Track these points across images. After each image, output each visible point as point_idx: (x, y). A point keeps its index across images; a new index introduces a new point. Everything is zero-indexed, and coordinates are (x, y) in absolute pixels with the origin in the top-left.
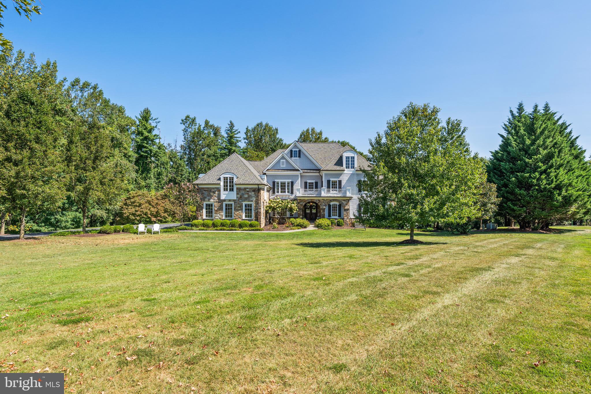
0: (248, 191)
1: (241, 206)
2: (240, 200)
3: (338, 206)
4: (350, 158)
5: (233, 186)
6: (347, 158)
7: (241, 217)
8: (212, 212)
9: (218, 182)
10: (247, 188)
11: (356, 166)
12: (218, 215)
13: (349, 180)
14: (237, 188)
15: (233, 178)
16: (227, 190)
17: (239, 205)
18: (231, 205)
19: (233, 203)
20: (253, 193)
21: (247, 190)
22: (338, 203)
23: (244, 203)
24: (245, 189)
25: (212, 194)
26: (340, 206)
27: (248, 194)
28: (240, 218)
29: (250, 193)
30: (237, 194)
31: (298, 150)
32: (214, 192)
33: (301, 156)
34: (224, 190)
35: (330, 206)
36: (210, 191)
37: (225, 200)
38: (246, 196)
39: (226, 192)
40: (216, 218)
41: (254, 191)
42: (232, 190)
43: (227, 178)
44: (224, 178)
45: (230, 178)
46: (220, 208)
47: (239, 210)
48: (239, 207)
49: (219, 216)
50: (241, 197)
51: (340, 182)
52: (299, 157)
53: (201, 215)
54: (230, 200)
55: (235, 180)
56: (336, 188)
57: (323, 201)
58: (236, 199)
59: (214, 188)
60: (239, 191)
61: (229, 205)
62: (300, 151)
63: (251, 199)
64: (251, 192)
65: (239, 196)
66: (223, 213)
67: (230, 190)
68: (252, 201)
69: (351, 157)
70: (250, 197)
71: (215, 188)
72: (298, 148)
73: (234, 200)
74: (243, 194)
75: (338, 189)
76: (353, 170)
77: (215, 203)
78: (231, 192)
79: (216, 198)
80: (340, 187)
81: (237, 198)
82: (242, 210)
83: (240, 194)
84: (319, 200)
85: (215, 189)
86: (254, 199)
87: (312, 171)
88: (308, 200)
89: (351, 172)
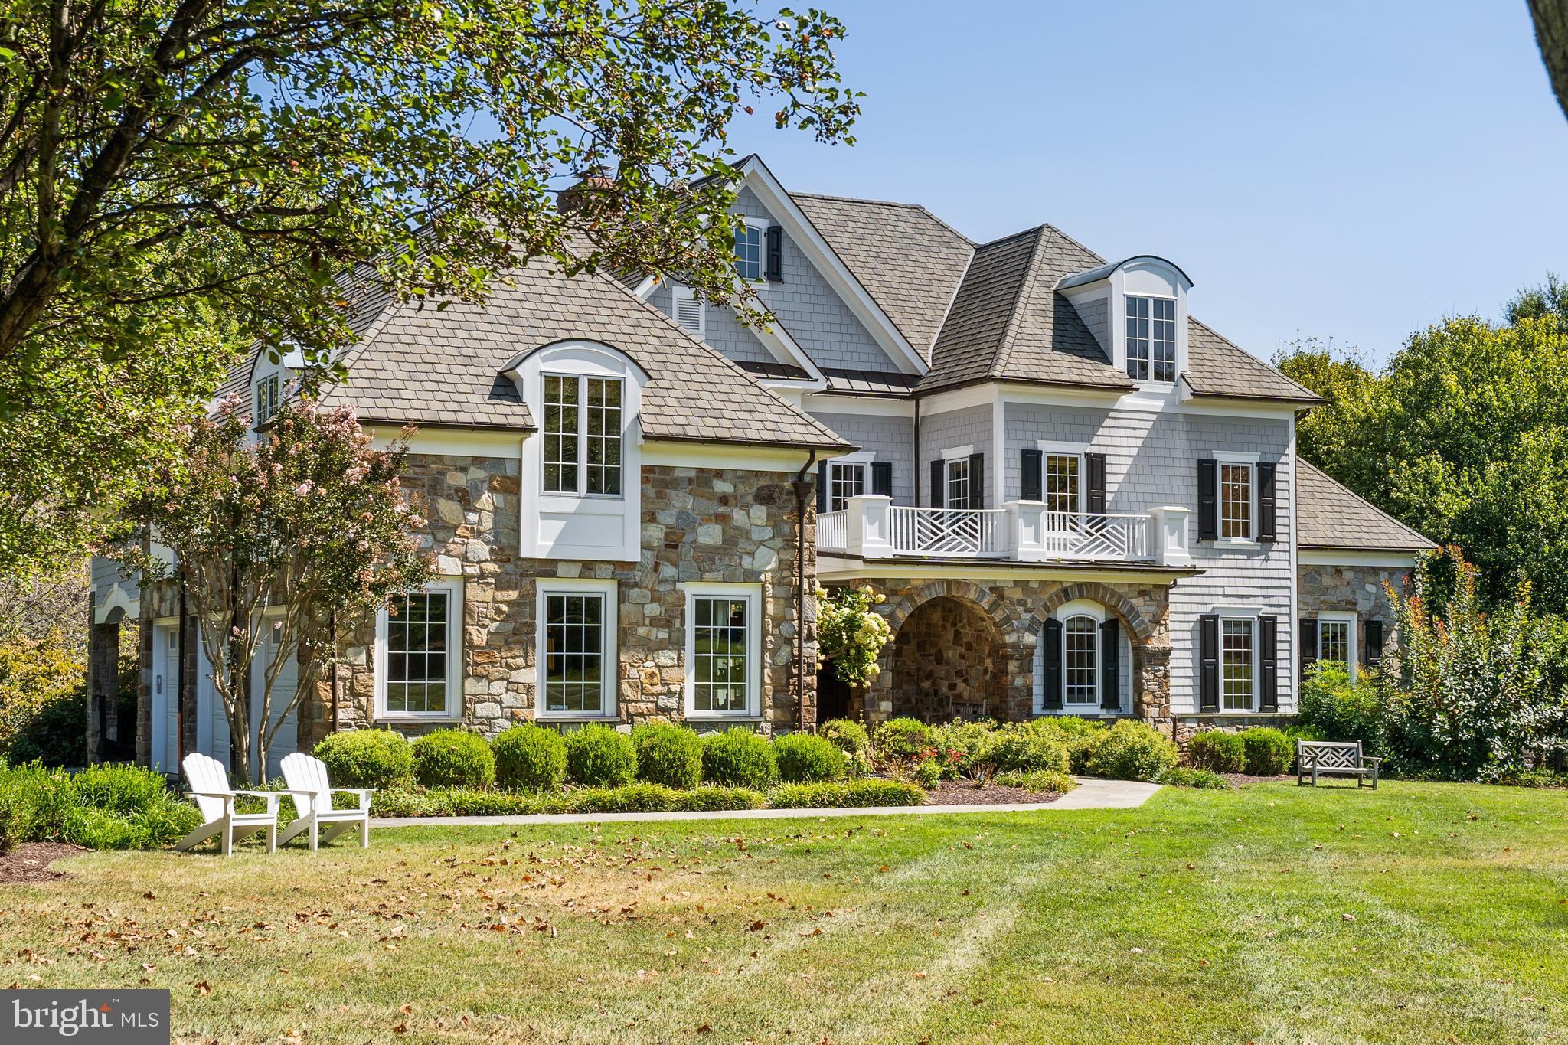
0: (724, 500)
1: (670, 618)
2: (668, 571)
3: (1098, 634)
4: (1151, 304)
5: (614, 450)
6: (1135, 305)
7: (672, 703)
8: (438, 667)
9: (503, 412)
10: (719, 474)
11: (1182, 364)
12: (498, 687)
13: (1144, 455)
14: (646, 469)
15: (616, 386)
16: (570, 484)
17: (654, 609)
18: (593, 607)
19: (604, 588)
20: (759, 513)
21: (721, 487)
22: (1098, 614)
23: (693, 591)
24: (706, 477)
25: (448, 509)
26: (1111, 628)
27: (723, 519)
28: (664, 710)
29: (739, 516)
30: (649, 517)
31: (762, 224)
32: (466, 499)
33: (788, 269)
34: (550, 484)
35: (1051, 630)
36: (435, 488)
37: (548, 568)
38: (710, 535)
39: (566, 502)
40: (482, 710)
41: (765, 497)
42: (606, 482)
43: (573, 382)
44: (552, 381)
45: (594, 383)
46: (516, 634)
47: (661, 646)
48: (655, 622)
49: (508, 699)
50: (671, 545)
51: (1097, 466)
52: (774, 274)
53: (354, 694)
54: (588, 568)
55: (633, 402)
56: (1074, 508)
57: (1017, 594)
58: (634, 554)
59: (462, 465)
60: (660, 495)
61: (574, 604)
62: (775, 233)
63: (746, 562)
64: (746, 507)
65: (657, 534)
66: (535, 676)
67: (593, 488)
68: (751, 577)
69: (1158, 302)
70: (733, 540)
71: (478, 461)
72: (765, 213)
73: (621, 571)
74: (687, 522)
75: (1083, 513)
76: (1166, 387)
77: (474, 591)
78: (604, 504)
79: (480, 549)
80: (1097, 504)
81: (646, 546)
82: (678, 644)
83: (667, 518)
84: (997, 590)
85: (476, 474)
86: (768, 562)
87: (860, 385)
88: (929, 584)
89: (1158, 405)
